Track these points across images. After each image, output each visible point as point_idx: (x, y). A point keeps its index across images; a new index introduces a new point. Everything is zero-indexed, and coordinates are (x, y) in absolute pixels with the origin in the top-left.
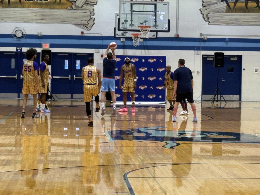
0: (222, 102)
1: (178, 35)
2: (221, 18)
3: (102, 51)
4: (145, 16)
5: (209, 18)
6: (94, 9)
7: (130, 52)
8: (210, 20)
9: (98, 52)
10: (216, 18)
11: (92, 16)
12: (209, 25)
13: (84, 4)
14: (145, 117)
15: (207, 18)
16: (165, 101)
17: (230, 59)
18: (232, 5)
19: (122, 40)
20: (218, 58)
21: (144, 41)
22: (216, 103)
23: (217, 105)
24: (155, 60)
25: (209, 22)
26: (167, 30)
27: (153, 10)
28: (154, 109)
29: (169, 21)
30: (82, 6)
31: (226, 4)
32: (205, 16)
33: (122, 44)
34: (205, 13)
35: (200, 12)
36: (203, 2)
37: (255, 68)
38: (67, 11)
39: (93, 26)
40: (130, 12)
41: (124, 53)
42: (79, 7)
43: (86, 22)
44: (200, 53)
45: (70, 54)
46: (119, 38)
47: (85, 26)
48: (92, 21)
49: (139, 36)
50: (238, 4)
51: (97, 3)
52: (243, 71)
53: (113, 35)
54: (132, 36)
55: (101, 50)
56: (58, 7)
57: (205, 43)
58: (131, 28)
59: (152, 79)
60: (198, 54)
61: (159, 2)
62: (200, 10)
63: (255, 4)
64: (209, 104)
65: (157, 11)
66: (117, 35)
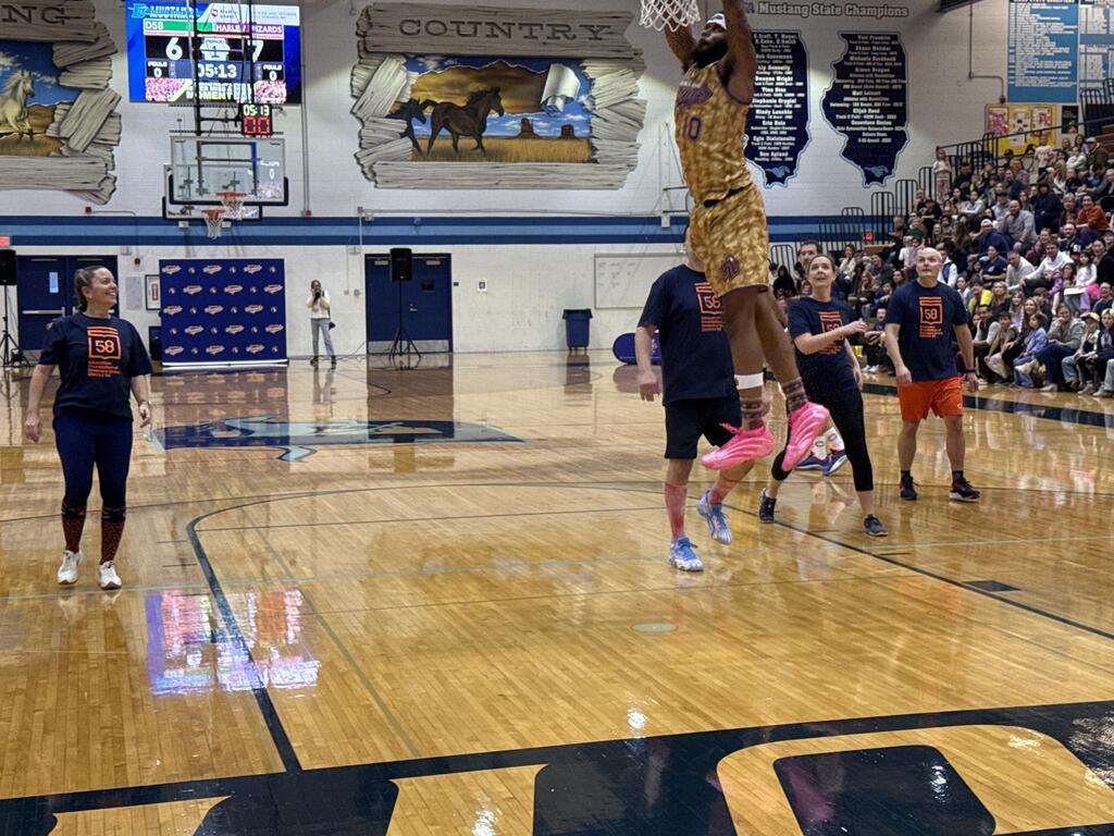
0: (412, 356)
1: (309, 212)
2: (400, 174)
3: (137, 250)
4: (233, 170)
5: (375, 174)
6: (113, 157)
7: (202, 252)
8: (377, 179)
9: (128, 254)
10: (392, 174)
11: (109, 172)
12: (376, 190)
13: (88, 145)
14: (242, 394)
15: (370, 174)
16: (285, 357)
17: (425, 263)
18: (424, 144)
19: (181, 224)
20: (398, 260)
21: (234, 228)
22: (398, 358)
23: (401, 362)
24: (259, 268)
25: (376, 182)
26: (282, 200)
27: (249, 156)
28: (261, 378)
29: (286, 181)
30: (86, 148)
31: (411, 144)
32: (366, 170)
33: (182, 234)
34: (366, 162)
35: (355, 161)
36: (361, 138)
37: (479, 280)
38: (49, 160)
39: (113, 194)
40: (196, 162)
41: (188, 253)
42: (77, 151)
43: (96, 185)
44: (360, 249)
45: (62, 258)
46: (175, 222)
47: (94, 194)
48: (109, 182)
49: (220, 215)
50: (438, 143)
51: (118, 141)
52: (454, 288)
53: (160, 214)
54: (205, 216)
55: (134, 247)
56: (27, 150)
57: (368, 227)
58: (199, 199)
59: (253, 309)
60: (355, 253)
61: (261, 139)
62: (355, 155)
63: (473, 142)
64: (384, 362)
65: (259, 160)
66: (170, 213)
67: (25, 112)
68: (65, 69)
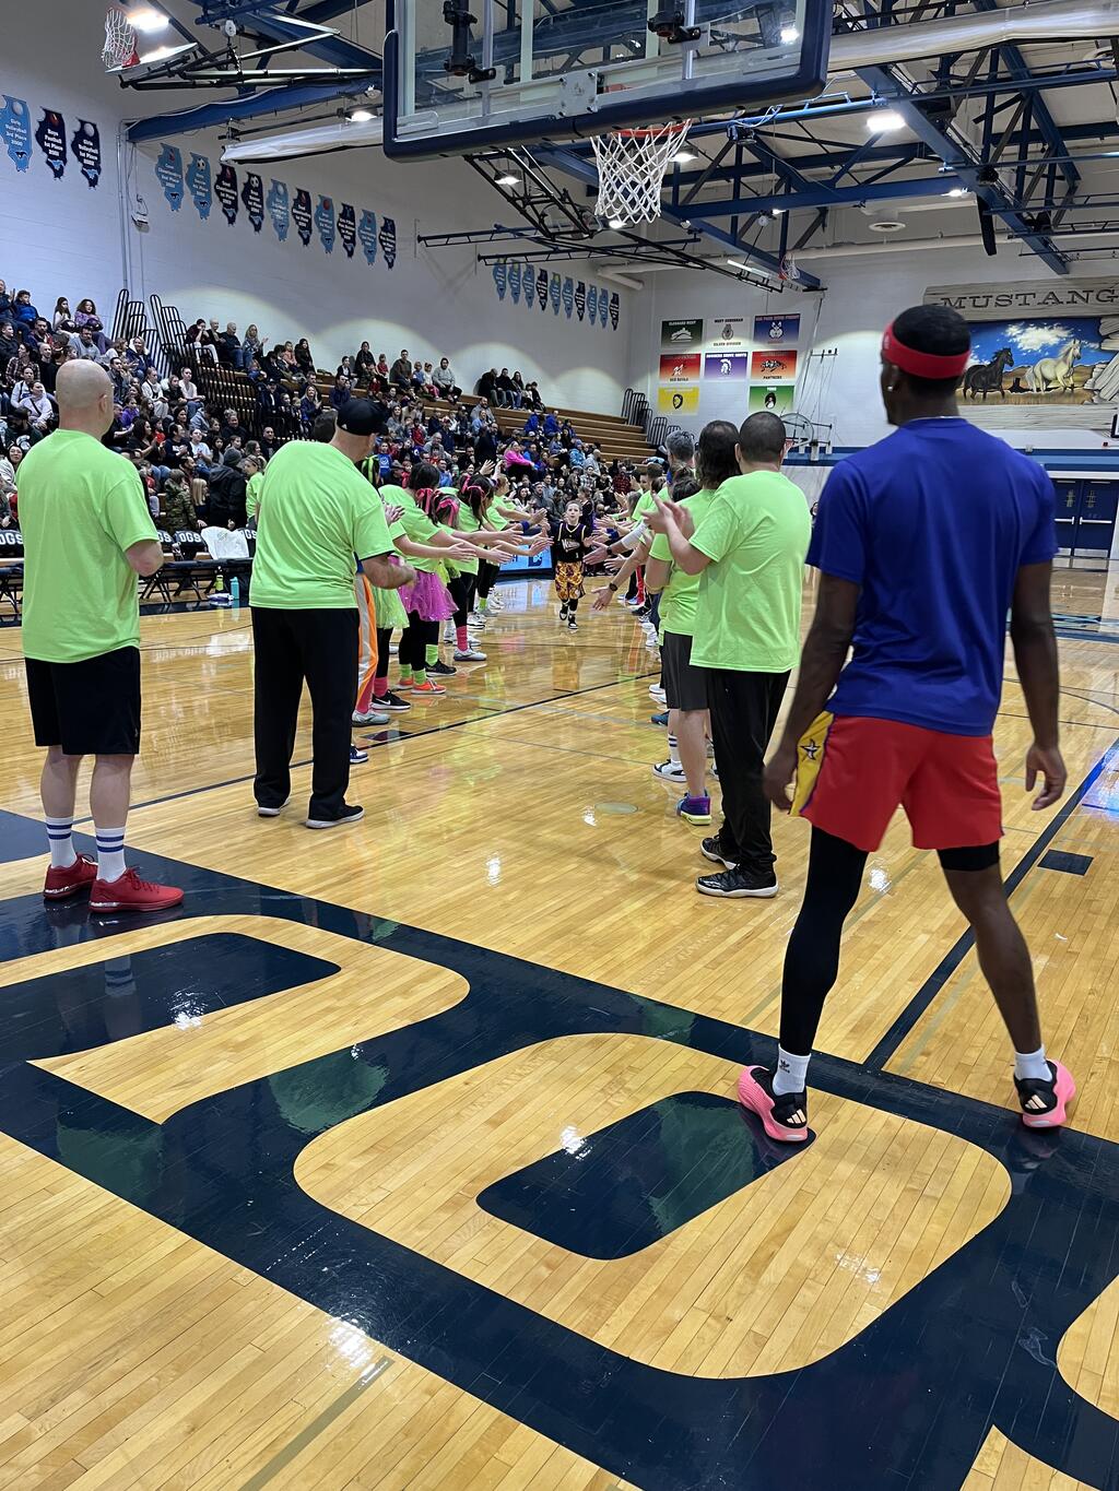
30: (1112, 397)
38: (1083, 407)
42: (1105, 400)
45: (1079, 481)
67: (1072, 371)
68: (1107, 337)
